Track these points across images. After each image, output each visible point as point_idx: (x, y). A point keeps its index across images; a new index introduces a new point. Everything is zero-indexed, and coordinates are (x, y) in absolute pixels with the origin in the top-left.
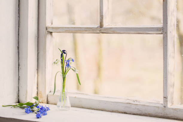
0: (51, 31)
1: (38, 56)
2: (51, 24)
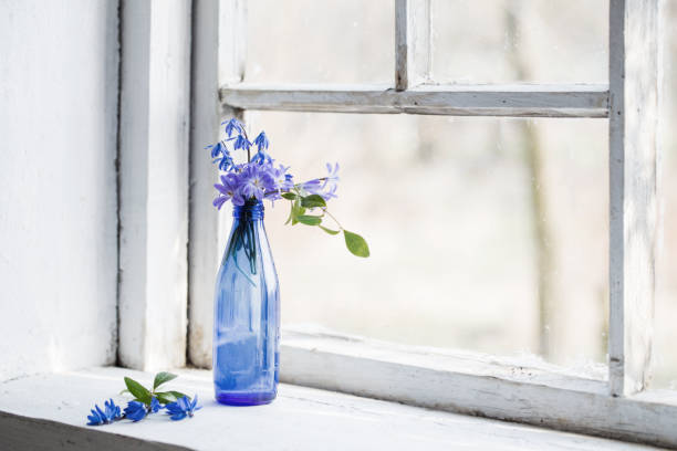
0: (236, 104)
1: (190, 198)
2: (239, 79)
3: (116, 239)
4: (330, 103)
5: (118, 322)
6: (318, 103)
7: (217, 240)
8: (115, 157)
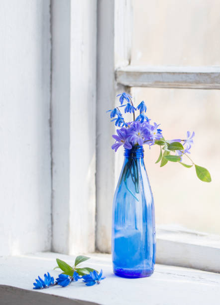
0: (126, 83)
1: (97, 144)
2: (128, 62)
3: (50, 171)
4: (185, 82)
5: (52, 223)
6: (177, 82)
7: (114, 171)
8: (49, 118)
